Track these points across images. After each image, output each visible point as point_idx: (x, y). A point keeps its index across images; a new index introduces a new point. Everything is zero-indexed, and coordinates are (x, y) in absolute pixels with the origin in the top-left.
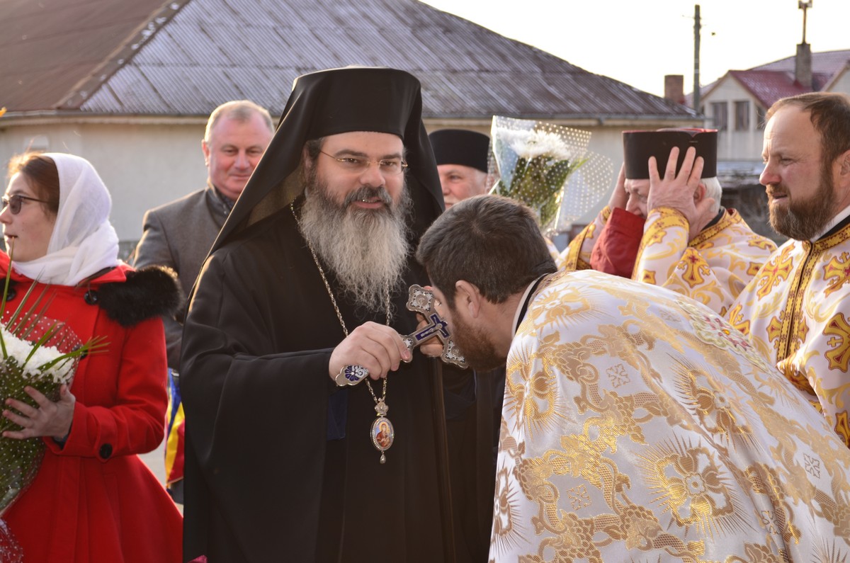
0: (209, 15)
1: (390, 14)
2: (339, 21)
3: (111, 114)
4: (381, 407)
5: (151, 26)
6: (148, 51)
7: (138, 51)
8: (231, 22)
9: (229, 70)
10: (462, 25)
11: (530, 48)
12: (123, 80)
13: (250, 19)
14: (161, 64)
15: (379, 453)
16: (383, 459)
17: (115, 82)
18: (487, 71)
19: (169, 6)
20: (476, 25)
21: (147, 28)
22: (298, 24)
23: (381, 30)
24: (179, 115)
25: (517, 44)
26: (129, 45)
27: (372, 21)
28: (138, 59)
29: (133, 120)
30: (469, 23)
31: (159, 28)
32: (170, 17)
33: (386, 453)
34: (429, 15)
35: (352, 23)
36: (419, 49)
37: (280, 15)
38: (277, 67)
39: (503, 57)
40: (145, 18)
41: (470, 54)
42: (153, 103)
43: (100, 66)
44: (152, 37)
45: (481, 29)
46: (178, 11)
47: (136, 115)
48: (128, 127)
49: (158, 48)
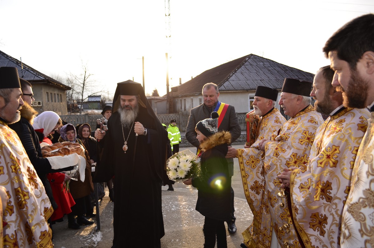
0: (243, 71)
1: (280, 68)
2: (269, 70)
3: (224, 90)
4: (126, 143)
5: (232, 73)
6: (231, 78)
7: (229, 78)
8: (247, 72)
9: (246, 81)
10: (295, 69)
11: (310, 73)
12: (226, 84)
13: (251, 71)
14: (234, 81)
15: (124, 151)
16: (125, 152)
17: (224, 84)
18: (300, 79)
19: (235, 70)
20: (298, 69)
21: (231, 74)
22: (261, 71)
23: (278, 72)
24: (237, 90)
25: (307, 73)
26: (228, 77)
27: (276, 70)
28: (229, 80)
29: (228, 91)
30: (297, 69)
31: (233, 74)
32: (236, 72)
33: (126, 151)
34: (288, 68)
35: (272, 71)
36: (286, 75)
37: (257, 70)
38: (256, 80)
39: (304, 76)
40: (231, 72)
41: (297, 76)
42: (231, 88)
43: (222, 82)
44: (232, 76)
45: (299, 70)
46: (237, 70)
47: (228, 90)
48: (227, 93)
49: (233, 78)
